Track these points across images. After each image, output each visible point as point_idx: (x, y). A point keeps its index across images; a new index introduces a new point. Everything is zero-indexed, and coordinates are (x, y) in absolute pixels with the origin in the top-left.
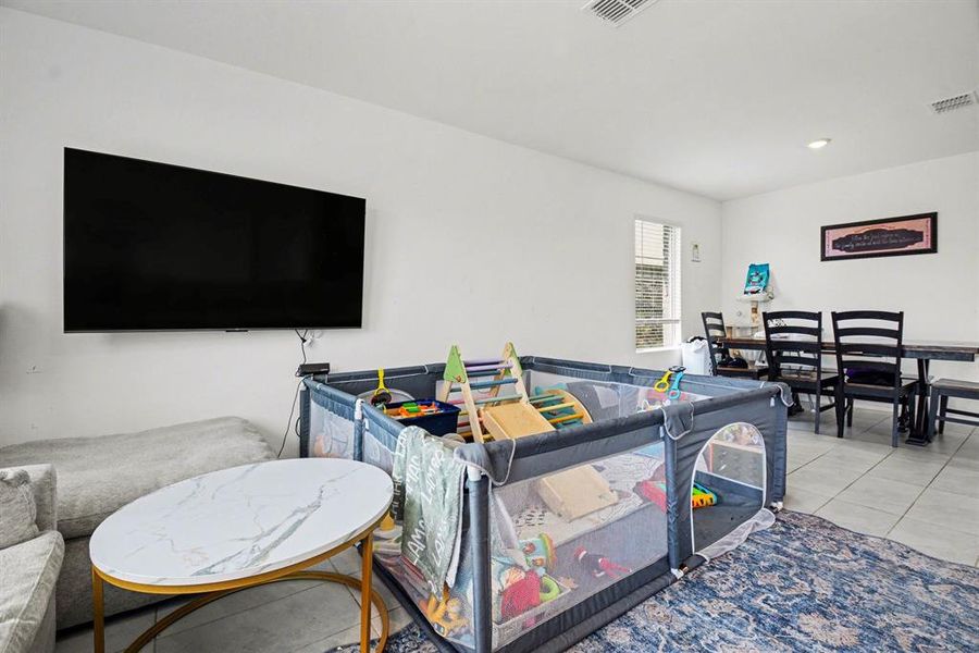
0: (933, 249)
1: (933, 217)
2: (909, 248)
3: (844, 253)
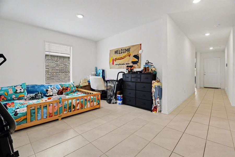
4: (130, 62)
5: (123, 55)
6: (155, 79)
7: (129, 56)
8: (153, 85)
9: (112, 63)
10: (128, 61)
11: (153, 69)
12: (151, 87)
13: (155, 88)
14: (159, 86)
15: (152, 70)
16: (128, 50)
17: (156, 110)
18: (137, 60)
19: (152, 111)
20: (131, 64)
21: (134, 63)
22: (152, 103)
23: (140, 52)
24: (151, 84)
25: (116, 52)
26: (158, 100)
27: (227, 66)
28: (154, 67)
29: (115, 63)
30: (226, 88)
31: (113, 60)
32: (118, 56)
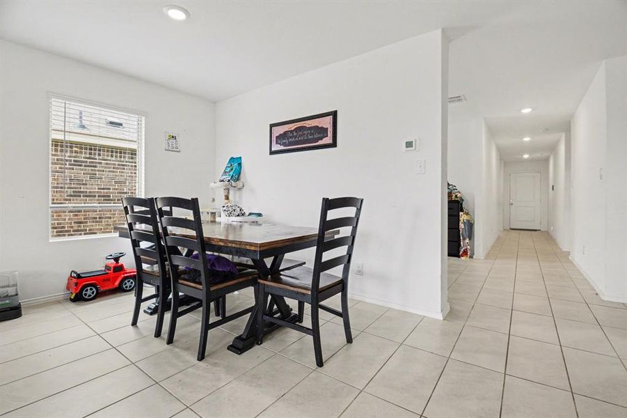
0: (334, 144)
1: (334, 114)
2: (320, 143)
3: (282, 148)
6: (462, 210)
8: (461, 219)
11: (458, 195)
12: (459, 221)
13: (464, 223)
14: (468, 221)
15: (456, 196)
17: (467, 254)
19: (459, 257)
22: (460, 245)
24: (458, 216)
26: (467, 241)
27: (553, 189)
28: (459, 192)
30: (552, 228)
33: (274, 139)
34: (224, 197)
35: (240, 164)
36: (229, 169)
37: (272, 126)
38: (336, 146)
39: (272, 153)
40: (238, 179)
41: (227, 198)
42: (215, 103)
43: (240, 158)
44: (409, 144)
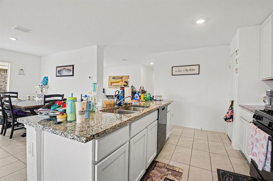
1: (73, 66)
2: (69, 74)
3: (60, 75)
4: (122, 85)
5: (118, 80)
7: (122, 81)
9: (110, 84)
10: (121, 84)
11: (135, 90)
16: (122, 78)
18: (127, 84)
20: (123, 86)
21: (125, 86)
23: (128, 80)
25: (113, 78)
28: (135, 89)
29: (113, 85)
31: (111, 83)
32: (114, 80)
33: (57, 71)
34: (40, 91)
35: (47, 79)
36: (43, 81)
37: (57, 67)
38: (73, 76)
39: (57, 76)
40: (47, 84)
41: (42, 91)
42: (40, 57)
43: (48, 77)
44: (90, 77)
